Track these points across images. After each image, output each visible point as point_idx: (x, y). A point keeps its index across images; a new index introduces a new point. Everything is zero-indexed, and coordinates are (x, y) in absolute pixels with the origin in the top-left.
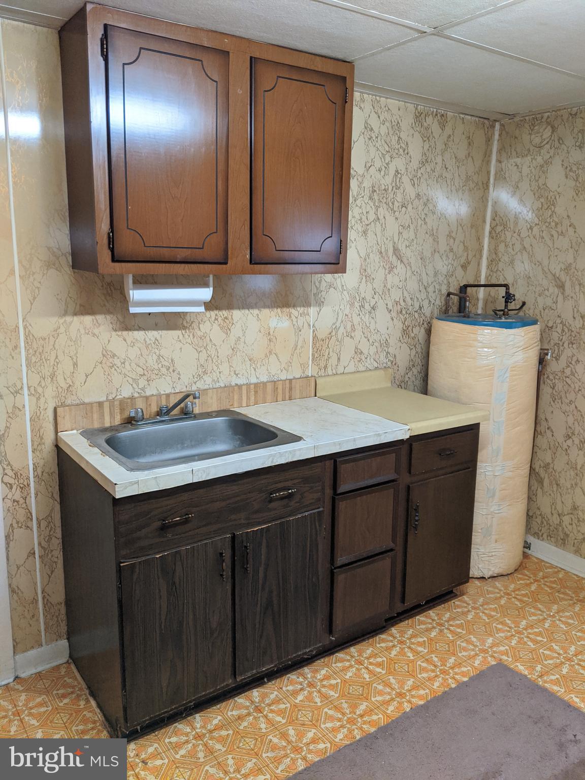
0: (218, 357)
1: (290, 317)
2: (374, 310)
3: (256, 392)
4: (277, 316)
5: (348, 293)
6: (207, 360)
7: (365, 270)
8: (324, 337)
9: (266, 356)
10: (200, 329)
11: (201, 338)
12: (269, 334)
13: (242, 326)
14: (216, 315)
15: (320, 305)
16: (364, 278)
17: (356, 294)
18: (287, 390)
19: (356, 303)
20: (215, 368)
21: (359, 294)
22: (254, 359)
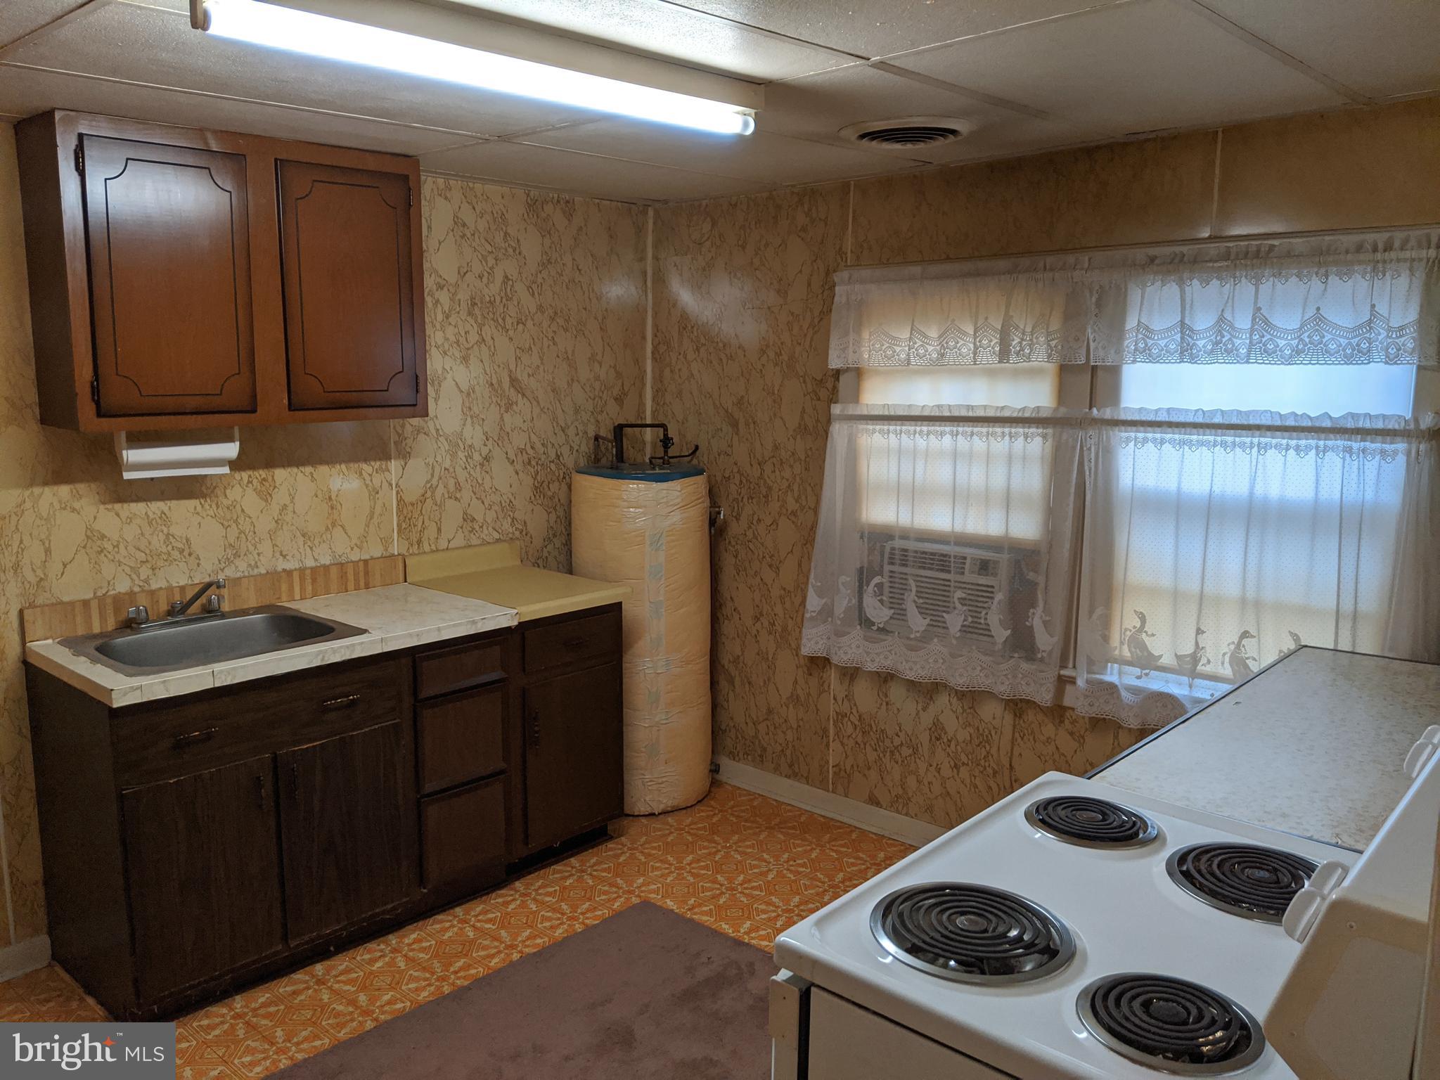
0: (255, 533)
1: (361, 474)
2: (488, 461)
3: (314, 581)
4: (341, 474)
5: (446, 440)
6: (238, 538)
7: (470, 408)
8: (414, 501)
9: (327, 529)
10: (226, 496)
11: (228, 508)
12: (330, 498)
13: (289, 490)
14: (250, 476)
15: (404, 457)
16: (469, 419)
17: (459, 441)
18: (362, 574)
19: (459, 453)
20: (251, 548)
21: (463, 440)
22: (309, 534)
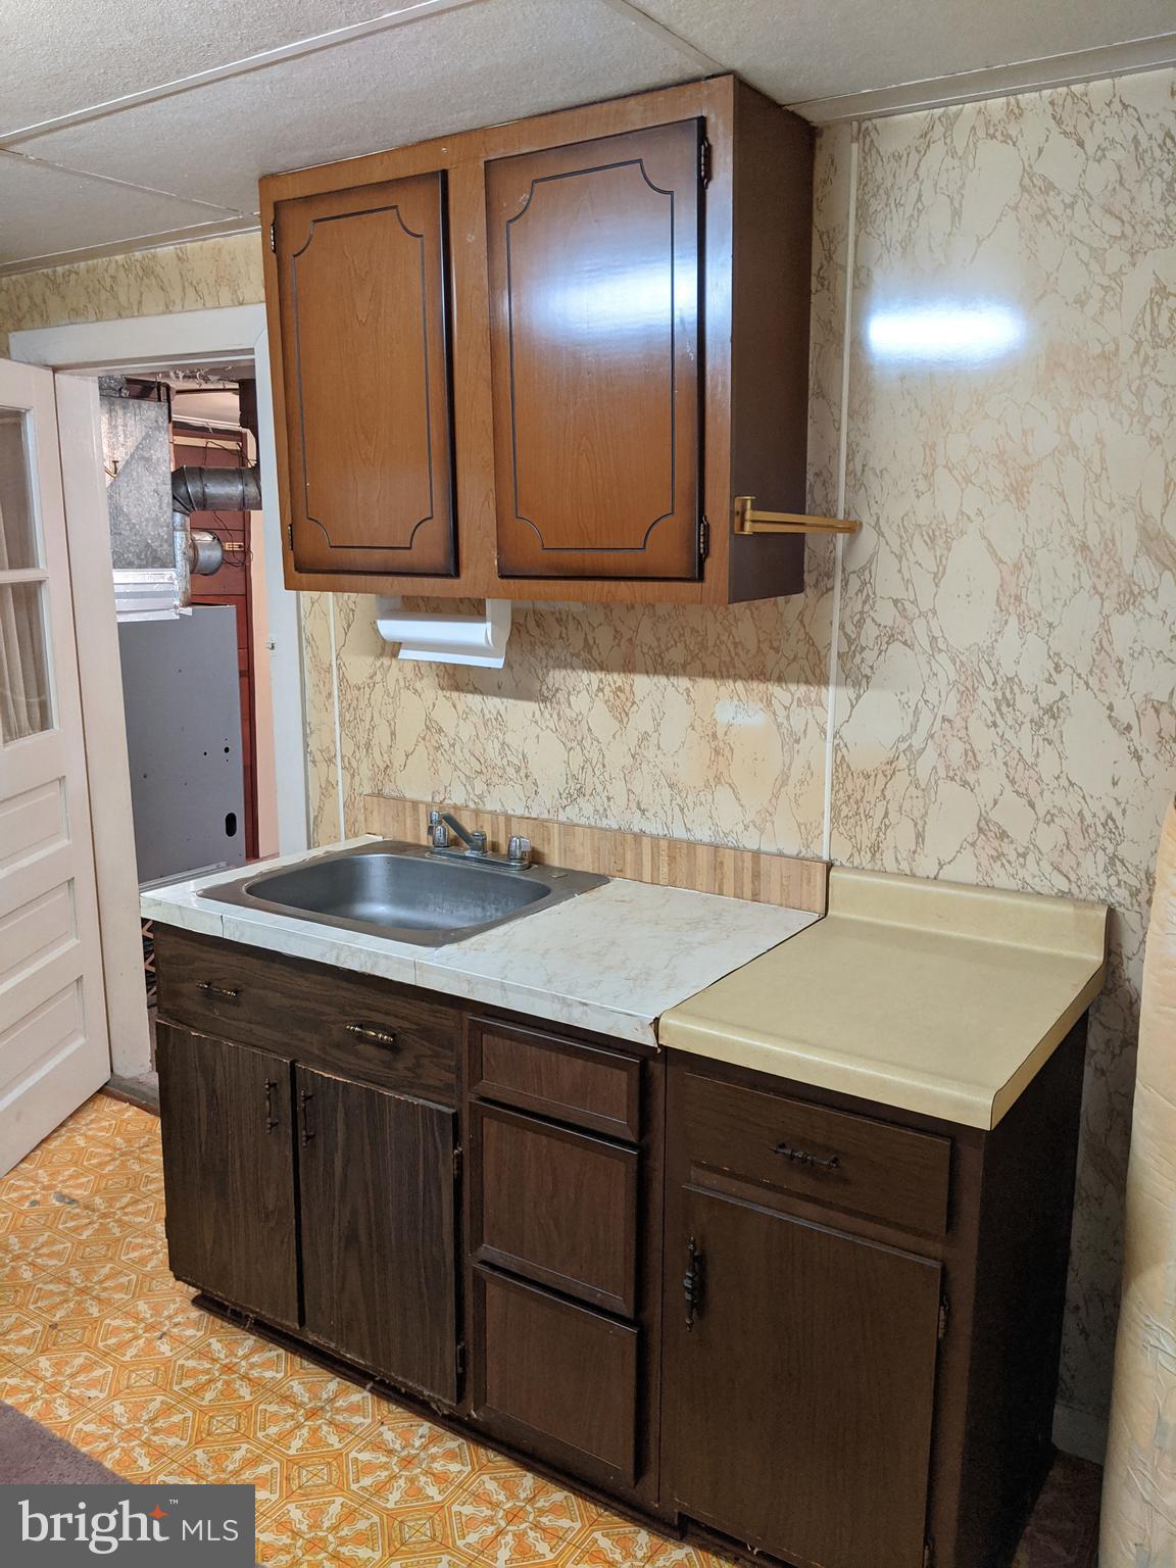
0: (604, 766)
1: (769, 704)
2: (1053, 717)
3: (672, 859)
4: (736, 699)
5: (952, 660)
6: (583, 769)
7: (1018, 599)
8: (869, 769)
9: (707, 785)
10: (570, 704)
11: (572, 723)
12: (714, 736)
13: (652, 710)
14: (601, 681)
15: (857, 684)
16: (1013, 621)
17: (984, 667)
18: (747, 877)
19: (981, 691)
20: (600, 788)
21: (994, 665)
22: (681, 787)
